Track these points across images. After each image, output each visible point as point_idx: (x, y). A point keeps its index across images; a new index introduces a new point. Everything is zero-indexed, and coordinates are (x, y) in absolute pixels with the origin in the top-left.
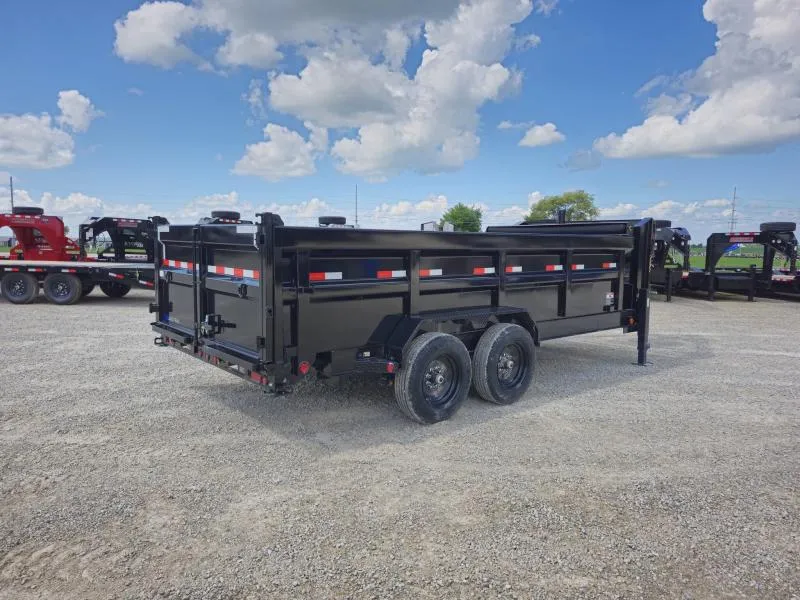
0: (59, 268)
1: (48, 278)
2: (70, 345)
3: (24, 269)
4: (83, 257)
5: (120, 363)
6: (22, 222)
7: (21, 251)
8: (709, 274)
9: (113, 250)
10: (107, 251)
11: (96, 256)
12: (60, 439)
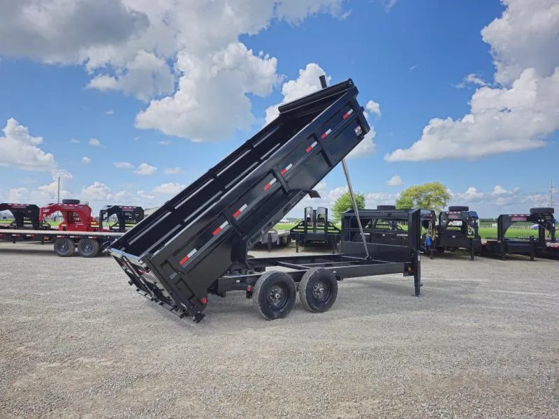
0: (86, 236)
1: (80, 241)
2: (92, 279)
3: (68, 236)
4: (101, 229)
5: (117, 288)
6: (68, 208)
7: (65, 225)
8: (499, 242)
9: (118, 225)
10: (115, 225)
11: (108, 228)
12: (87, 321)
